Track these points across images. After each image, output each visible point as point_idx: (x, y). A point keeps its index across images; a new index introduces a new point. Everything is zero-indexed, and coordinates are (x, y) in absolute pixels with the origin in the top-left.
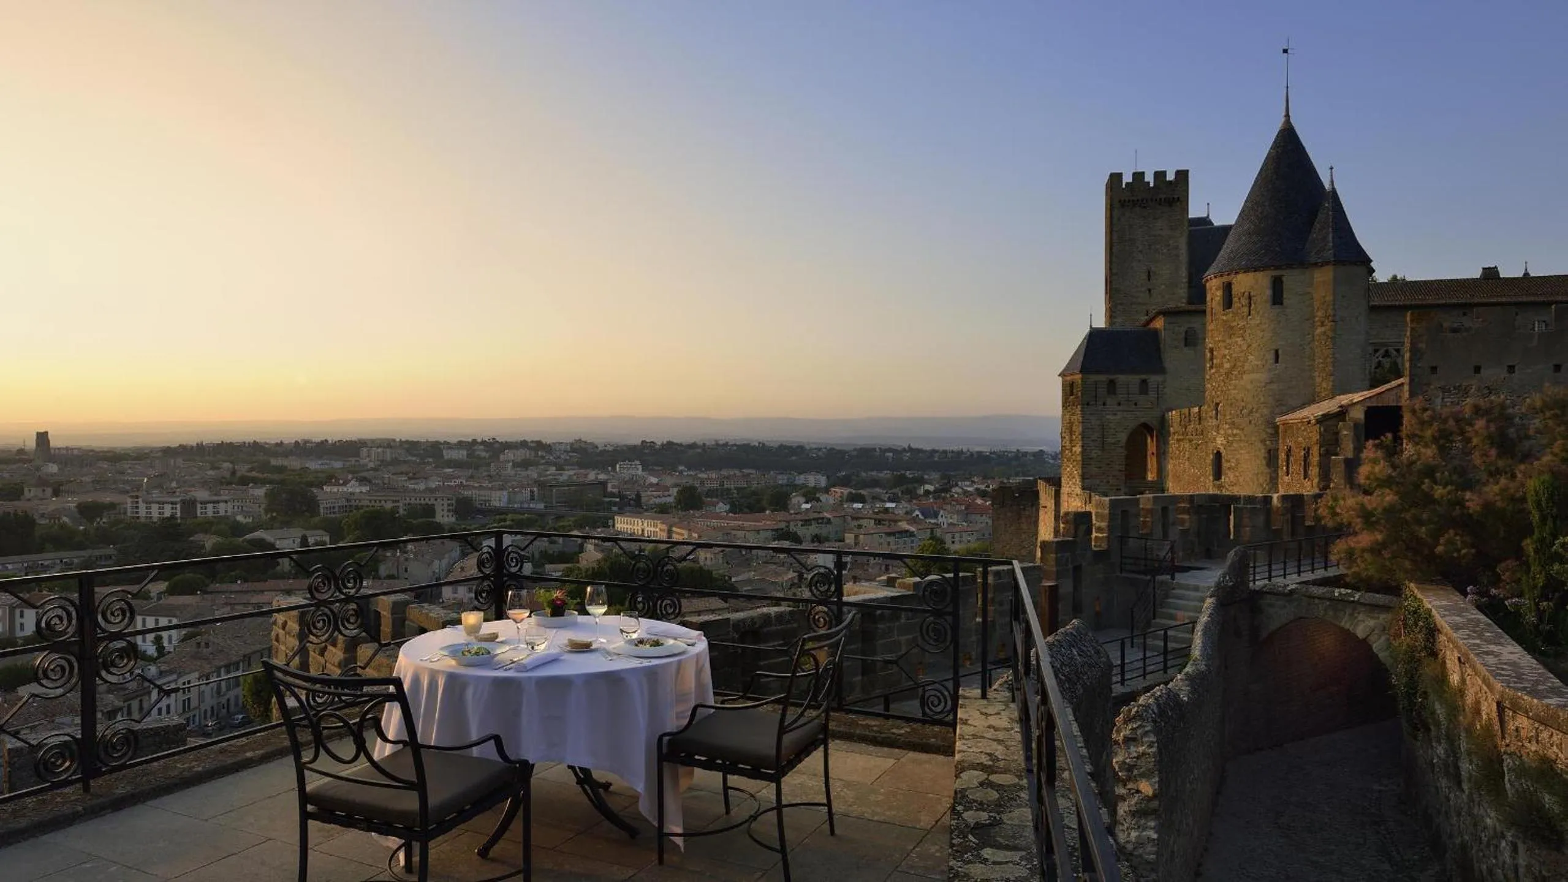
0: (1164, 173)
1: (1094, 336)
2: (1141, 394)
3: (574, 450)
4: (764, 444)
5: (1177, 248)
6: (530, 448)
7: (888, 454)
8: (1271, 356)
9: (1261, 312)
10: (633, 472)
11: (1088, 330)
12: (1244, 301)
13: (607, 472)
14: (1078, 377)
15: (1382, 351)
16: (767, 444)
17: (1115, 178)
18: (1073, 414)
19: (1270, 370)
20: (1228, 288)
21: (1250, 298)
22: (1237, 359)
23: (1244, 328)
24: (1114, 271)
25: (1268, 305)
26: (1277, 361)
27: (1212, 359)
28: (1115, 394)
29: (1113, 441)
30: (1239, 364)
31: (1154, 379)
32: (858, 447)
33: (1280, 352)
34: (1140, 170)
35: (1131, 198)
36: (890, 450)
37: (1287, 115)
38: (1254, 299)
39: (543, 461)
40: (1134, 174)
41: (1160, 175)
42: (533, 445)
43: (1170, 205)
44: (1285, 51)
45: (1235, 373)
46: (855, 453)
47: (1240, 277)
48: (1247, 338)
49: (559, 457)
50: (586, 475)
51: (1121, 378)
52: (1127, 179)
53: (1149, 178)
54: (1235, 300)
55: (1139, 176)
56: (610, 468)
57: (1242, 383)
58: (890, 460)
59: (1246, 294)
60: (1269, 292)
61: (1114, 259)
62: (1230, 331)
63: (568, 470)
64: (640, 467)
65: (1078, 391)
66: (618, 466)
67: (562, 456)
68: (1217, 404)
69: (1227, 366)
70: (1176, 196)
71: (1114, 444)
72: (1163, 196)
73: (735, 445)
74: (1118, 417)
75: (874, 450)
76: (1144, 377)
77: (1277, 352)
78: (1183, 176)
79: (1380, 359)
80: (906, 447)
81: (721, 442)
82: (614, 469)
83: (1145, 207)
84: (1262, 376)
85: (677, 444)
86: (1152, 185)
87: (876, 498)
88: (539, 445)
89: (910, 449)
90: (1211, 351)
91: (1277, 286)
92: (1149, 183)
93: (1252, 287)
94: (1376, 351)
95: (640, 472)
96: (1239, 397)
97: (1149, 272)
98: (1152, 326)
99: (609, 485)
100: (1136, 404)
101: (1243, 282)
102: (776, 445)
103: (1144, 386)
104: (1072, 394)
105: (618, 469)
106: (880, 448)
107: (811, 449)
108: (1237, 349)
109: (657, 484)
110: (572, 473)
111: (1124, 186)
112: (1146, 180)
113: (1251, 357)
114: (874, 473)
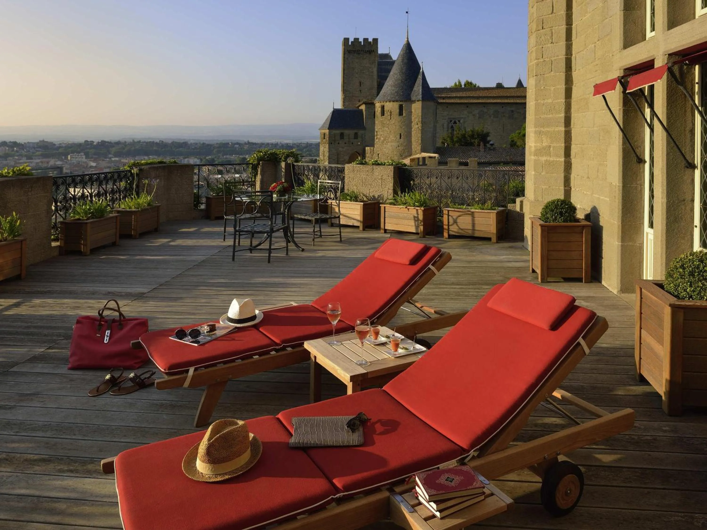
0: (367, 39)
1: (336, 113)
2: (355, 139)
3: (40, 147)
4: (162, 141)
5: (372, 72)
6: (8, 146)
7: (236, 146)
8: (398, 136)
9: (395, 118)
10: (80, 160)
11: (332, 110)
12: (389, 114)
13: (62, 160)
14: (327, 131)
15: (453, 122)
16: (164, 141)
17: (346, 40)
18: (325, 148)
19: (398, 142)
20: (383, 107)
21: (391, 112)
22: (386, 137)
23: (388, 124)
24: (345, 82)
25: (398, 116)
26: (400, 138)
27: (377, 135)
28: (343, 138)
29: (343, 160)
30: (387, 138)
31: (360, 132)
32: (219, 142)
33: (402, 134)
34: (357, 37)
35: (353, 50)
36: (237, 144)
37: (408, 38)
38: (392, 113)
39: (17, 154)
40: (355, 39)
41: (366, 40)
42: (10, 144)
43: (370, 53)
44: (407, 12)
45: (385, 142)
46: (217, 146)
47: (388, 103)
48: (389, 128)
49: (29, 151)
50: (48, 162)
51: (346, 132)
52: (351, 40)
53: (361, 40)
54: (385, 112)
55: (356, 40)
56: (63, 157)
57: (388, 146)
58: (237, 149)
59: (390, 111)
60: (398, 111)
61: (345, 76)
62: (383, 125)
63: (35, 159)
64: (84, 157)
65: (327, 137)
66: (69, 156)
67: (31, 151)
68: (378, 154)
69: (382, 139)
70: (372, 50)
71: (343, 161)
72: (367, 49)
73: (145, 142)
74: (344, 149)
75: (228, 143)
76: (356, 131)
77: (401, 134)
78: (376, 41)
79: (452, 124)
80: (247, 142)
81: (136, 141)
82: (66, 158)
83: (359, 54)
84: (395, 144)
85: (108, 142)
86: (362, 44)
87: (228, 172)
88: (15, 144)
89: (249, 143)
90: (377, 132)
91: (401, 107)
92: (361, 42)
93: (391, 108)
94: (451, 121)
95: (84, 160)
96: (386, 152)
97: (360, 83)
98: (360, 108)
99: (64, 169)
100: (352, 143)
101: (389, 106)
102: (170, 142)
103: (356, 136)
104: (324, 138)
105: (69, 158)
106: (231, 143)
107: (191, 144)
108: (386, 133)
109: (95, 167)
110: (38, 161)
111: (350, 44)
112: (360, 40)
113: (391, 136)
114: (228, 156)
